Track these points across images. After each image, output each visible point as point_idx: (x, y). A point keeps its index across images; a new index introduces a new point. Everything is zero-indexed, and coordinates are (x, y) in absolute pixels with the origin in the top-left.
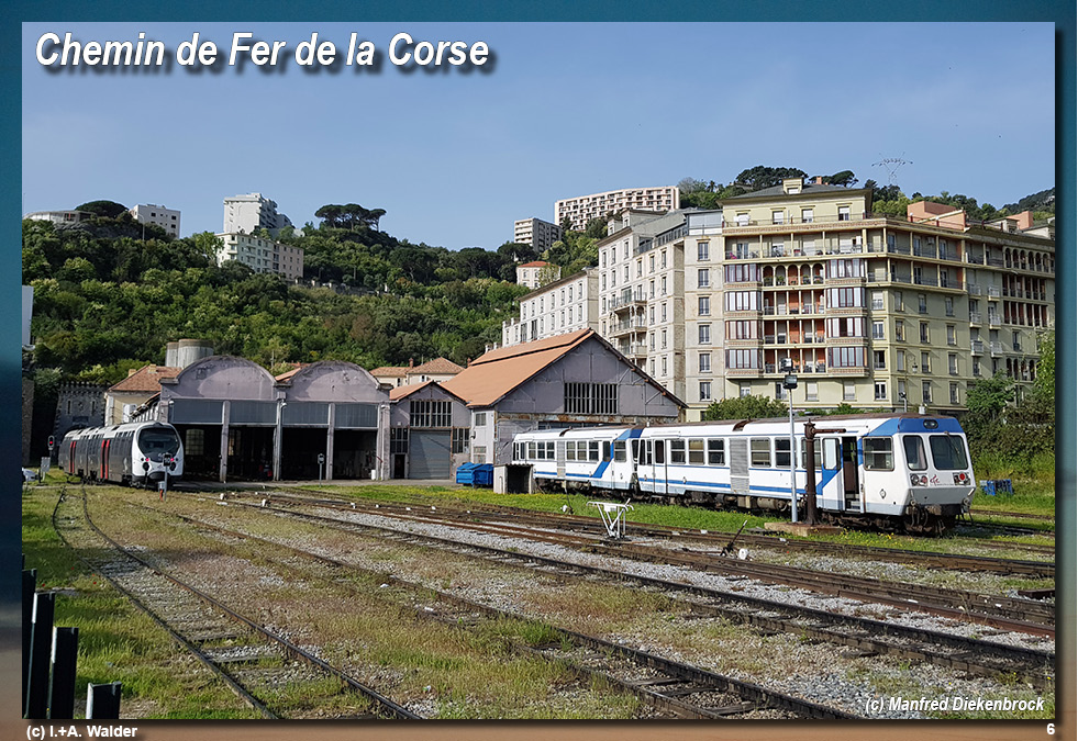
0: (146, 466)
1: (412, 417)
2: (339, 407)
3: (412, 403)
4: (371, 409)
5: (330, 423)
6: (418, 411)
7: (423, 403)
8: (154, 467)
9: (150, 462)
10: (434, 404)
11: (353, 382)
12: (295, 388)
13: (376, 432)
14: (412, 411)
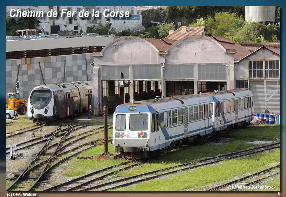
0: (32, 112)
1: (250, 72)
2: (200, 67)
3: (250, 62)
4: (221, 67)
5: (195, 78)
6: (254, 68)
7: (258, 62)
8: (37, 112)
9: (35, 110)
10: (266, 62)
11: (208, 49)
12: (171, 55)
13: (226, 83)
14: (250, 68)
